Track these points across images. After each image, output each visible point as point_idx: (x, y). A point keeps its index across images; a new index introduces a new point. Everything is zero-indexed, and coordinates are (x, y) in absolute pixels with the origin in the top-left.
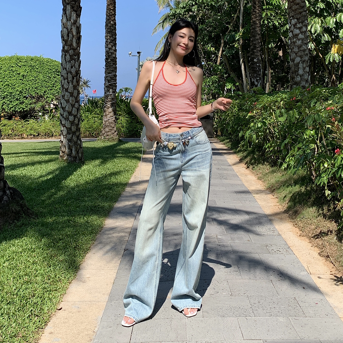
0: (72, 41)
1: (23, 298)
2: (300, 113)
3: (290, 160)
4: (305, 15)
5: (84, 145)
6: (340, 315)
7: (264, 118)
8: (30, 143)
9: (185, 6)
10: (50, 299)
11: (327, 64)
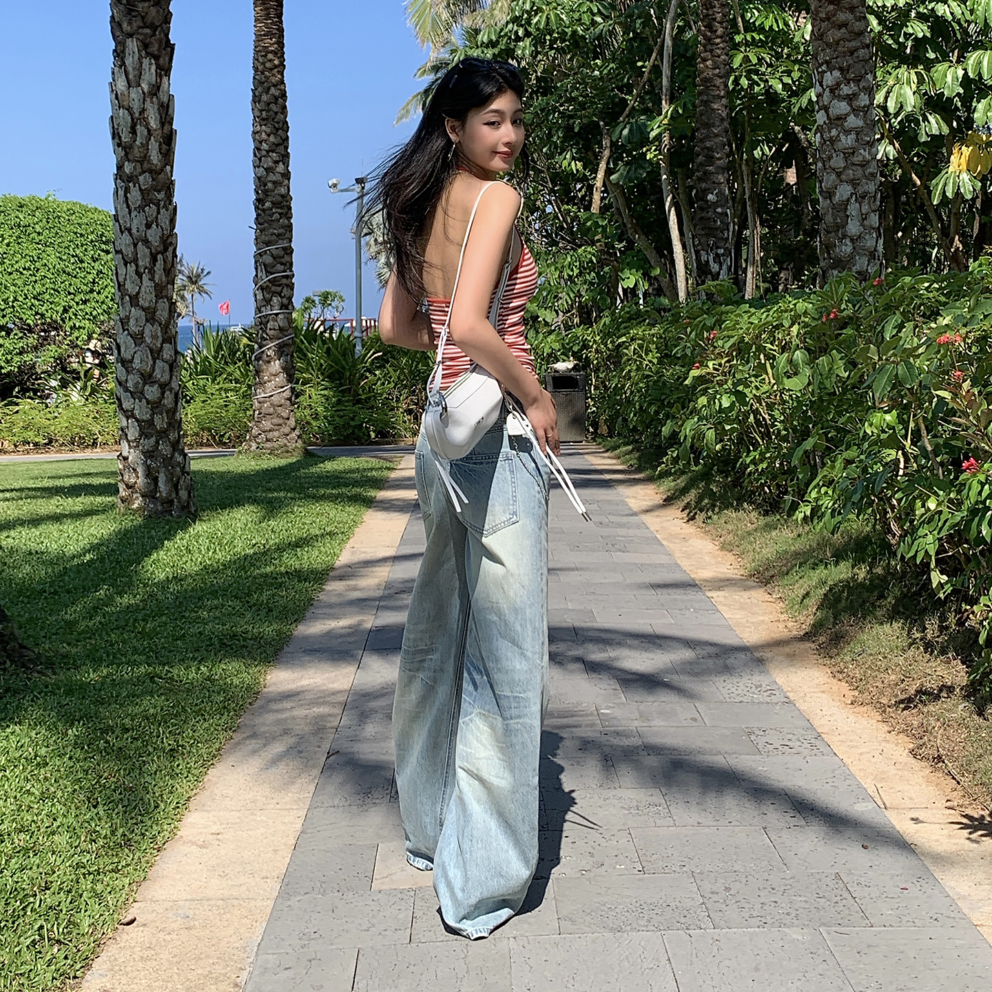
0: (145, 146)
1: (12, 896)
2: (852, 364)
3: (821, 496)
4: (867, 57)
5: (195, 466)
6: (976, 918)
7: (740, 382)
8: (24, 463)
9: (494, 38)
10: (99, 896)
11: (935, 203)
